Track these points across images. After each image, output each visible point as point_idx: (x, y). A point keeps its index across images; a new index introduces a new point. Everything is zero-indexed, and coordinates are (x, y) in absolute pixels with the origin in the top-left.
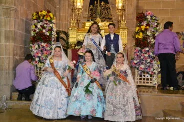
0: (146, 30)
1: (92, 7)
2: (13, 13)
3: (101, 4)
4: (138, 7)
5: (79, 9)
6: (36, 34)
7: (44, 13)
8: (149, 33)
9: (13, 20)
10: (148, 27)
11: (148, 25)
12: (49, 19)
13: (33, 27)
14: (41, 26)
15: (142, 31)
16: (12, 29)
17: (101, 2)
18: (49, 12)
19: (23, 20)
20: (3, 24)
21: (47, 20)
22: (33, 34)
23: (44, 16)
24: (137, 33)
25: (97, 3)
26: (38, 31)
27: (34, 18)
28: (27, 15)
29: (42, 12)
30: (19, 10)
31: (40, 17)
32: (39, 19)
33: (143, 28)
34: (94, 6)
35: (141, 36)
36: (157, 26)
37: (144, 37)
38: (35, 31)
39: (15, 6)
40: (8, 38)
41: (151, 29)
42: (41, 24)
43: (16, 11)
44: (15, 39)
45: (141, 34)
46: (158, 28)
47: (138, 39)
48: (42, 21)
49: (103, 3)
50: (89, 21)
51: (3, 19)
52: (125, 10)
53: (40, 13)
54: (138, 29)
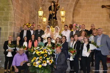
1: (49, 21)
2: (13, 25)
3: (53, 20)
9: (13, 27)
12: (29, 27)
16: (13, 31)
17: (53, 19)
18: (29, 24)
19: (18, 27)
20: (9, 29)
28: (20, 25)
30: (16, 23)
34: (50, 21)
36: (79, 30)
39: (14, 21)
43: (15, 23)
49: (54, 19)
51: (9, 27)
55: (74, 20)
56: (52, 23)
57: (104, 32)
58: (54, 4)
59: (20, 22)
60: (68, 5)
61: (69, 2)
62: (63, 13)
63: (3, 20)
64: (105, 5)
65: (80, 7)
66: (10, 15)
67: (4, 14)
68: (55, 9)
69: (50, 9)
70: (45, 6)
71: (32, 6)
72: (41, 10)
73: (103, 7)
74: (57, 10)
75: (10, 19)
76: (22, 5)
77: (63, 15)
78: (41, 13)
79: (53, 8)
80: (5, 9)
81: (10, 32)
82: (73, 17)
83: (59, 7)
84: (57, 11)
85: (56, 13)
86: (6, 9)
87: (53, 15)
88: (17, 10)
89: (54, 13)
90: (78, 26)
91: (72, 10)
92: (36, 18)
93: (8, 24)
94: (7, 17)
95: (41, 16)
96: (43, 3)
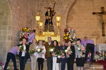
0: (69, 36)
1: (46, 26)
2: (12, 28)
3: (49, 25)
4: (67, 26)
5: (41, 26)
6: (22, 37)
7: (26, 29)
8: (70, 37)
9: (11, 31)
10: (69, 35)
11: (69, 34)
12: (27, 31)
13: (21, 35)
14: (24, 34)
15: (67, 36)
16: (11, 35)
19: (16, 31)
21: (26, 32)
22: (20, 37)
23: (26, 30)
24: (65, 37)
25: (48, 24)
26: (23, 36)
27: (21, 31)
28: (18, 29)
29: (24, 28)
30: (15, 27)
31: (23, 30)
32: (23, 31)
33: (67, 35)
35: (66, 38)
36: (73, 34)
37: (68, 39)
38: (21, 36)
39: (13, 25)
40: (9, 39)
41: (70, 35)
42: (24, 33)
43: (13, 27)
44: (12, 39)
45: (66, 37)
46: (73, 35)
47: (65, 39)
48: (24, 32)
49: (50, 24)
50: (44, 31)
51: (8, 31)
52: (59, 27)
53: (24, 29)
54: (65, 35)
55: (68, 25)
56: (48, 27)
57: (95, 36)
58: (50, 10)
59: (18, 26)
60: (62, 11)
61: (63, 8)
62: (58, 19)
63: (2, 24)
64: (95, 12)
65: (74, 13)
66: (9, 20)
67: (3, 19)
68: (51, 14)
69: (47, 14)
70: (41, 11)
71: (29, 12)
72: (38, 16)
73: (94, 13)
74: (53, 15)
75: (9, 23)
76: (20, 10)
77: (58, 21)
78: (38, 18)
79: (49, 13)
80: (4, 14)
81: (8, 36)
82: (67, 22)
83: (55, 13)
84: (53, 17)
85: (52, 18)
86: (6, 14)
87: (49, 20)
88: (16, 15)
89: (50, 18)
90: (72, 31)
91: (66, 16)
92: (32, 23)
93: (7, 28)
94: (6, 22)
95: (38, 21)
96: (39, 9)
